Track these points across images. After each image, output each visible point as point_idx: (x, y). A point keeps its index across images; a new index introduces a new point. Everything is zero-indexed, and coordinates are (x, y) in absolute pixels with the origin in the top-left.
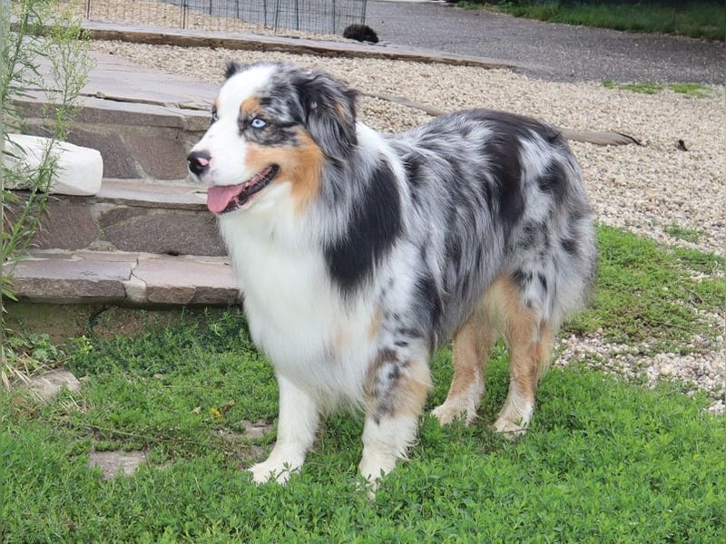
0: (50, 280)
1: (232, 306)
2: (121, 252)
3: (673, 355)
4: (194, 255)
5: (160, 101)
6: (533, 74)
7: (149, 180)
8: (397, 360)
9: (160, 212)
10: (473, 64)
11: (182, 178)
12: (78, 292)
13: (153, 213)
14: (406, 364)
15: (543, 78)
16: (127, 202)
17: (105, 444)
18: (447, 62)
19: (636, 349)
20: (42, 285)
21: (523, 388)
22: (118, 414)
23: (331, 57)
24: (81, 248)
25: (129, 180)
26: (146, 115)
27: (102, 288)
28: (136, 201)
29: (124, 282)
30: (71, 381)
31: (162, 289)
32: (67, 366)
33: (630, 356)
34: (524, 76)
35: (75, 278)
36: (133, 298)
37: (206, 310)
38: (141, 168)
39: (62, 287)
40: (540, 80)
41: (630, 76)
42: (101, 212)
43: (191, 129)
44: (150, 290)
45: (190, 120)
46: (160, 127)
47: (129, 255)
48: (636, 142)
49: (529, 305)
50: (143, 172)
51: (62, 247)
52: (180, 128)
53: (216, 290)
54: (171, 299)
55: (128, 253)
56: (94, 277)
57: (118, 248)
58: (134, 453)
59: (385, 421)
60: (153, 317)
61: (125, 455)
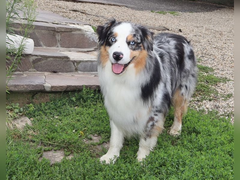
0: (20, 85)
1: (77, 91)
2: (39, 72)
3: (207, 101)
4: (61, 72)
5: (47, 22)
6: (132, 8)
7: (45, 47)
8: (154, 120)
9: (51, 59)
10: (116, 5)
11: (55, 46)
12: (29, 89)
13: (49, 59)
14: (157, 122)
15: (135, 9)
16: (41, 56)
17: (47, 148)
18: (109, 5)
19: (196, 99)
20: (17, 87)
21: (179, 120)
22: (49, 135)
23: (77, 3)
24: (26, 71)
25: (39, 47)
26: (44, 27)
27: (37, 87)
28: (44, 56)
29: (44, 85)
30: (28, 121)
31: (56, 86)
32: (25, 115)
33: (195, 102)
34: (130, 9)
35: (28, 84)
36: (47, 90)
37: (70, 93)
38: (42, 43)
39: (24, 87)
40: (134, 10)
41: (157, 9)
42: (33, 59)
43: (58, 31)
44: (52, 87)
45: (58, 28)
46: (49, 30)
47: (41, 73)
48: (168, 30)
49: (182, 95)
50: (43, 44)
51: (20, 71)
52: (55, 31)
53: (73, 86)
54: (59, 90)
55: (41, 72)
56: (34, 83)
57: (38, 71)
58: (58, 151)
59: (148, 140)
60: (52, 96)
61: (55, 153)
